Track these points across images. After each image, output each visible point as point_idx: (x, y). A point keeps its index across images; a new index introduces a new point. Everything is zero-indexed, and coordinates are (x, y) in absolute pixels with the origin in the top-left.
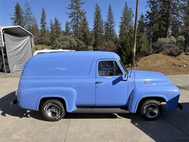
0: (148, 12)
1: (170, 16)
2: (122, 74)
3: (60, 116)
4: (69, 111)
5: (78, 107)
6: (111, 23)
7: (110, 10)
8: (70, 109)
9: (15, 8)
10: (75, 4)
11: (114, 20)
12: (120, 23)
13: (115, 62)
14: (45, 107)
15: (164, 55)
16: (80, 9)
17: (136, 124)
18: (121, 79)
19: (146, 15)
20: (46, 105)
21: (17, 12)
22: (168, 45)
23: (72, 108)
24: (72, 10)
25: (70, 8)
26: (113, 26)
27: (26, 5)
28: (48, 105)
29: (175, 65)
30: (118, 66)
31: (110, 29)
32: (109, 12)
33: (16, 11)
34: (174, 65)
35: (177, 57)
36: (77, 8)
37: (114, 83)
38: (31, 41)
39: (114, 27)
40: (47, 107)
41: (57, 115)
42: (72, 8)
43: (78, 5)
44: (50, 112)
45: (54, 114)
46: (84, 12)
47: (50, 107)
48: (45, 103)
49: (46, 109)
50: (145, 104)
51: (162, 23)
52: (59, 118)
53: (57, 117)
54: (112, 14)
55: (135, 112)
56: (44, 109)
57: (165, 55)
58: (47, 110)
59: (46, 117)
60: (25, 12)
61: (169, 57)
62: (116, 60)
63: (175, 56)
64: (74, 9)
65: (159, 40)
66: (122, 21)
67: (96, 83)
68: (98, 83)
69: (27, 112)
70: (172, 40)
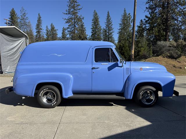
0: (146, 17)
1: (169, 21)
2: (118, 61)
3: (56, 102)
4: (65, 96)
5: (74, 93)
6: (109, 30)
7: (108, 16)
8: (66, 95)
9: (10, 14)
10: (72, 10)
11: (113, 27)
12: (119, 30)
13: (111, 49)
14: (41, 92)
15: (164, 57)
16: (78, 14)
17: (133, 110)
18: (116, 65)
19: (145, 19)
20: (42, 91)
21: (12, 17)
22: (168, 48)
23: (68, 94)
24: (70, 15)
25: (67, 14)
26: (111, 33)
27: (22, 11)
28: (44, 91)
29: (175, 67)
32: (107, 19)
33: (10, 17)
34: (174, 67)
35: (177, 59)
36: (74, 13)
37: (110, 69)
38: (26, 43)
39: (113, 34)
40: (43, 92)
41: (52, 102)
42: (69, 14)
43: (75, 11)
44: (46, 99)
45: (49, 100)
46: (81, 18)
47: (46, 94)
48: (41, 89)
49: (41, 95)
50: (141, 90)
51: (161, 28)
52: (54, 104)
53: (53, 104)
54: (111, 20)
55: (131, 98)
56: (40, 95)
57: (165, 58)
58: (43, 96)
59: (41, 104)
60: (20, 17)
61: (169, 59)
62: (111, 47)
63: (176, 59)
64: (71, 14)
65: (159, 43)
66: (120, 27)
67: (93, 69)
68: (95, 69)
69: (22, 98)
70: (172, 43)
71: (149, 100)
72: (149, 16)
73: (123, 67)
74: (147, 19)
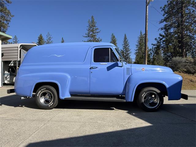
0: (161, 35)
1: (184, 38)
2: (118, 61)
3: (53, 103)
4: (62, 97)
5: (71, 95)
6: (127, 51)
7: (125, 38)
8: (63, 95)
9: (38, 39)
10: (91, 33)
11: (130, 48)
12: (136, 51)
13: (111, 49)
14: (39, 92)
15: (180, 72)
16: (96, 37)
17: (134, 114)
19: (159, 38)
20: (40, 91)
21: (39, 42)
22: (184, 64)
23: (65, 95)
24: (89, 38)
25: (86, 37)
26: (128, 54)
27: (48, 35)
28: (42, 91)
29: (193, 81)
30: (113, 53)
31: (126, 56)
32: (124, 41)
33: (38, 41)
34: (191, 81)
35: (195, 74)
36: (93, 36)
37: (109, 68)
39: (130, 54)
40: (40, 92)
41: (50, 103)
42: (88, 37)
43: (94, 34)
44: (44, 99)
45: (47, 101)
46: (99, 40)
47: (44, 94)
48: (39, 89)
49: (39, 95)
50: (143, 91)
51: (176, 45)
52: (51, 105)
53: (50, 105)
54: (128, 42)
55: (132, 100)
56: (38, 95)
57: (182, 73)
58: (41, 97)
59: (38, 104)
60: (46, 41)
61: (185, 74)
63: (193, 74)
64: (90, 37)
65: (174, 58)
66: (137, 48)
68: (93, 68)
69: (21, 98)
70: (189, 59)
71: (153, 104)
72: (163, 34)
73: (123, 67)
74: (161, 37)
